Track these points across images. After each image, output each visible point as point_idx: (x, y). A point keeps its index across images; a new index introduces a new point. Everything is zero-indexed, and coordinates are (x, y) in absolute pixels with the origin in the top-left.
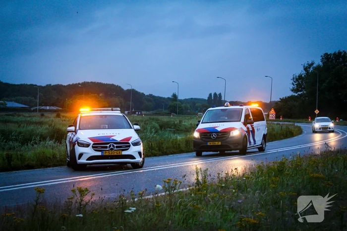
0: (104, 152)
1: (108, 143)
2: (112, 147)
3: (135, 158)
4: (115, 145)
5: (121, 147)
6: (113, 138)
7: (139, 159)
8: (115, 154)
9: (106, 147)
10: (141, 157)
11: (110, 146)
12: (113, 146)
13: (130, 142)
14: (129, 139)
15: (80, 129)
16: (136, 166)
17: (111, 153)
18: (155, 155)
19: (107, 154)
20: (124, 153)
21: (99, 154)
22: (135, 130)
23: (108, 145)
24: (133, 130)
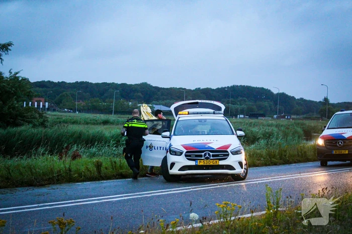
0: (198, 161)
1: (203, 152)
2: (207, 156)
3: (234, 169)
4: (211, 154)
5: (217, 156)
6: (210, 145)
7: (239, 170)
8: (211, 164)
9: (201, 156)
10: (242, 168)
11: (205, 155)
12: (209, 155)
13: (229, 150)
14: (228, 147)
15: (174, 134)
16: (237, 178)
17: (206, 162)
18: (275, 164)
19: (202, 164)
20: (222, 163)
21: (193, 163)
22: (238, 137)
23: (203, 154)
24: (235, 137)
